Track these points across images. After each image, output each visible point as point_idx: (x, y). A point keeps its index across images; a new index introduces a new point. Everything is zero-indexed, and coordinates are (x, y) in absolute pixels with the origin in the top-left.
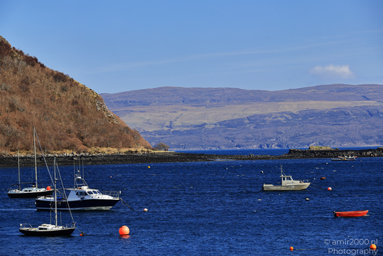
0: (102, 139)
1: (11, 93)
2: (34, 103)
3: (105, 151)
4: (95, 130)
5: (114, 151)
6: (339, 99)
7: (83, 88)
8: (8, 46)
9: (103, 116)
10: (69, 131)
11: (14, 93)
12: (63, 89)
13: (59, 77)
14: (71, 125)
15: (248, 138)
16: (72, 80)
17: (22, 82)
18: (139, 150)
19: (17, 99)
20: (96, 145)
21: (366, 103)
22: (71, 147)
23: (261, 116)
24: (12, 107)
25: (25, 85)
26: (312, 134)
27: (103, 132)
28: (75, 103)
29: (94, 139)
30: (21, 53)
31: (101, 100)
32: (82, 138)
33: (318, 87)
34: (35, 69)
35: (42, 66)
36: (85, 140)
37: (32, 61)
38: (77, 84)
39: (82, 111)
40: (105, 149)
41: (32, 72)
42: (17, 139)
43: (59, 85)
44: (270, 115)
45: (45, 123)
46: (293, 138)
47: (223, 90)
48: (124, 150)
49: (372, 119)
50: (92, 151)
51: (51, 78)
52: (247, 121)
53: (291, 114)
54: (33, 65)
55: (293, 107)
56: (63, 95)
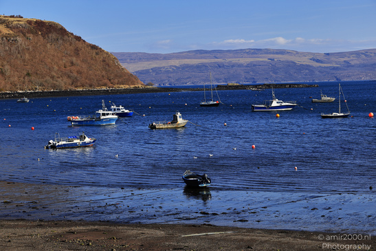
0: (120, 80)
1: (70, 56)
2: (83, 61)
3: (123, 87)
4: (116, 76)
5: (127, 87)
6: (202, 58)
7: (107, 53)
8: (65, 31)
9: (119, 68)
10: (103, 76)
11: (72, 56)
12: (97, 54)
13: (94, 47)
14: (104, 73)
15: (152, 80)
16: (101, 49)
17: (75, 50)
18: (140, 86)
19: (74, 59)
20: (118, 84)
21: (216, 60)
22: (105, 85)
23: (159, 68)
24: (72, 64)
25: (77, 52)
26: (188, 78)
27: (120, 77)
28: (104, 61)
29: (116, 81)
30: (72, 34)
31: (117, 59)
32: (110, 80)
33: (189, 52)
34: (80, 43)
35: (84, 41)
36: (112, 81)
37: (78, 38)
38: (103, 51)
39: (108, 65)
40: (122, 86)
41: (79, 45)
42: (77, 81)
43: (95, 51)
44: (164, 67)
45: (90, 72)
46: (177, 80)
47: (136, 53)
48: (132, 86)
49: (221, 69)
50: (116, 87)
51: (90, 48)
52: (151, 71)
53: (175, 67)
54: (79, 41)
55: (176, 63)
56: (97, 57)
